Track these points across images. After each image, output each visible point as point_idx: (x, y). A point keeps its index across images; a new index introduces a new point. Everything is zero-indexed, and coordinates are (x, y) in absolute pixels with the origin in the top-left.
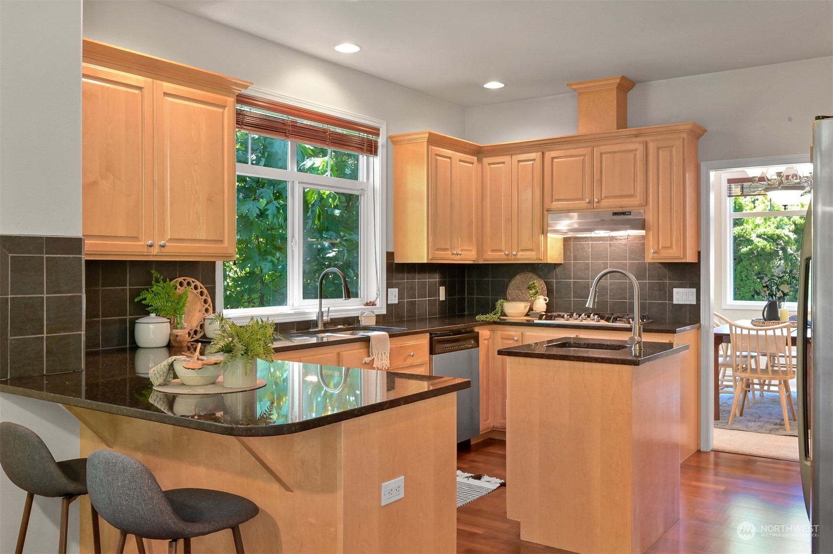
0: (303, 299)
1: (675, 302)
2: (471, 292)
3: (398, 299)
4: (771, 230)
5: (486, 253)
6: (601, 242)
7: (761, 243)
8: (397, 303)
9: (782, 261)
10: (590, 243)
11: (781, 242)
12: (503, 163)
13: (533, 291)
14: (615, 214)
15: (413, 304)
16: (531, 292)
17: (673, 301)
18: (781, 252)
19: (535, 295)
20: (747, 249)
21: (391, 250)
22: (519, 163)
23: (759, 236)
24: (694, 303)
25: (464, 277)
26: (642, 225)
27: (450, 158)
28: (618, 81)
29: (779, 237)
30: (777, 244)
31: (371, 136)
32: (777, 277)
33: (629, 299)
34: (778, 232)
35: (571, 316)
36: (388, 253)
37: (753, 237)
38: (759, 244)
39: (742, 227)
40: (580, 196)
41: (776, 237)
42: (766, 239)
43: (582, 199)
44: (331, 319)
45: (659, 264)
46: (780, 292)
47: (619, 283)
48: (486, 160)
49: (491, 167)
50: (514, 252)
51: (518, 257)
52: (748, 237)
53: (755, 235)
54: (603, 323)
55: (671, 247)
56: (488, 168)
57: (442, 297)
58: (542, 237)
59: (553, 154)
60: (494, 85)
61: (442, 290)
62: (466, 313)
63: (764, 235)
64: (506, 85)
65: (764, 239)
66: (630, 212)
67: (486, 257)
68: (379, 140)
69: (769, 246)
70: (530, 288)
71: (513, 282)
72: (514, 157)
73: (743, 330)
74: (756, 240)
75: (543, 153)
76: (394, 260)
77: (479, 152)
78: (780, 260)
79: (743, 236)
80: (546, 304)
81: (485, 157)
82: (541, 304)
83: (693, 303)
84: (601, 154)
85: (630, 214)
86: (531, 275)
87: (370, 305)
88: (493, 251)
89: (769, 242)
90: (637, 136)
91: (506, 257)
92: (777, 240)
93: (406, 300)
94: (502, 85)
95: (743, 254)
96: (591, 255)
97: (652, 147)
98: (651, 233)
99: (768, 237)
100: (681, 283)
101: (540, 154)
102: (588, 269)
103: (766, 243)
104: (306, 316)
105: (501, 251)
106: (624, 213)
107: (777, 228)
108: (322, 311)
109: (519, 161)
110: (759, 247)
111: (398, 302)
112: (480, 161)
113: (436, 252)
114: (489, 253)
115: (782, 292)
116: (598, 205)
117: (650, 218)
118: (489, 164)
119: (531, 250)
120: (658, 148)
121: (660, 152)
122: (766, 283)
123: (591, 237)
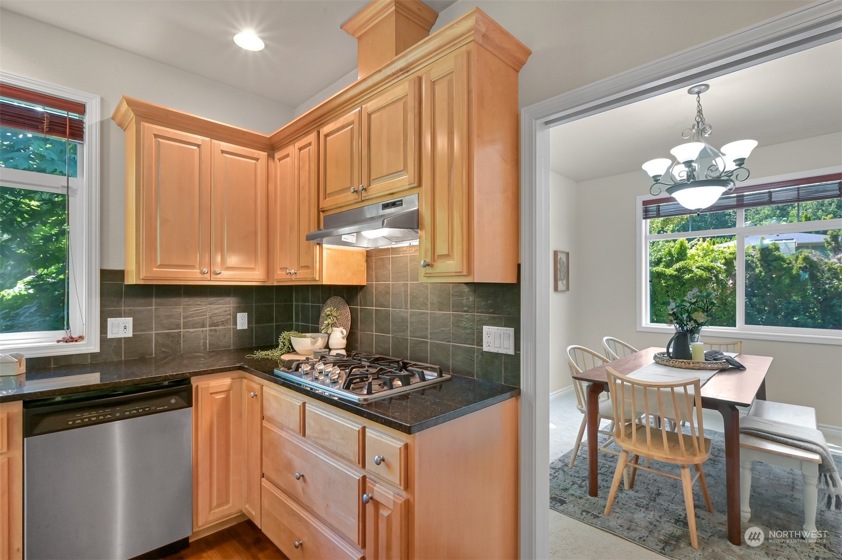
1: (485, 348)
3: (133, 332)
4: (706, 263)
5: (276, 271)
7: (699, 272)
8: (131, 336)
9: (715, 284)
10: (391, 256)
11: (715, 271)
12: (289, 155)
14: (385, 206)
15: (173, 336)
17: (482, 346)
18: (714, 278)
20: (689, 276)
21: (110, 267)
22: (299, 150)
23: (698, 268)
24: (511, 352)
25: (292, 301)
27: (198, 146)
29: (713, 268)
30: (711, 273)
31: (66, 113)
32: (689, 303)
34: (712, 264)
36: (104, 271)
37: (694, 268)
38: (698, 273)
39: (686, 262)
40: (349, 185)
41: (710, 268)
42: (703, 270)
43: (350, 188)
46: (692, 322)
48: (277, 156)
49: (280, 163)
50: (293, 270)
52: (690, 268)
53: (695, 267)
55: (449, 255)
56: (278, 167)
57: (242, 326)
59: (326, 129)
61: (242, 315)
63: (702, 267)
65: (701, 269)
66: (401, 201)
67: (276, 276)
68: (85, 121)
69: (705, 274)
71: (325, 308)
72: (296, 145)
74: (695, 270)
75: (318, 132)
76: (124, 281)
77: (273, 147)
78: (713, 283)
79: (686, 268)
80: (344, 338)
81: (276, 151)
83: (509, 353)
84: (369, 115)
85: (401, 205)
86: (339, 299)
87: (70, 342)
88: (282, 269)
89: (705, 271)
91: (289, 277)
92: (711, 270)
93: (154, 332)
95: (685, 280)
96: (392, 273)
99: (704, 268)
100: (494, 318)
101: (315, 133)
102: (389, 294)
103: (703, 272)
105: (286, 269)
106: (394, 204)
107: (712, 262)
110: (697, 275)
111: (133, 335)
112: (271, 156)
113: (156, 269)
114: (278, 273)
115: (695, 321)
116: (366, 194)
118: (279, 160)
119: (308, 267)
121: (437, 89)
122: (673, 310)
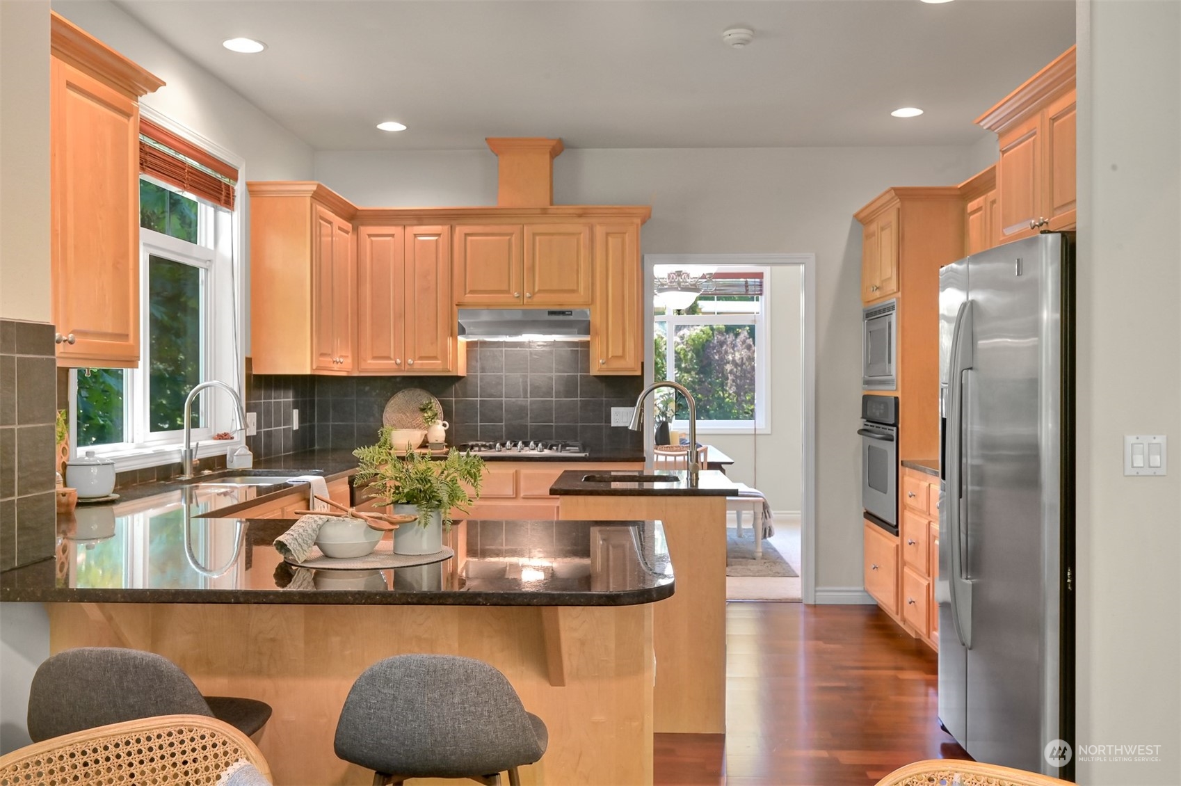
0: (151, 431)
1: (613, 424)
2: (323, 417)
3: (257, 429)
5: (365, 360)
6: (518, 349)
8: (255, 434)
10: (504, 349)
12: (392, 235)
13: (430, 414)
14: (552, 313)
15: (269, 434)
16: (426, 415)
17: (610, 423)
19: (432, 419)
21: (249, 356)
22: (415, 237)
25: (314, 396)
26: (586, 328)
27: (331, 223)
28: (553, 143)
31: (227, 179)
33: (556, 422)
35: (503, 445)
36: (247, 359)
40: (505, 287)
43: (508, 292)
44: (199, 460)
45: (595, 378)
47: (542, 401)
48: (365, 230)
49: (372, 241)
50: (410, 360)
51: (415, 367)
54: (547, 452)
55: (622, 357)
56: (367, 243)
57: (296, 426)
58: (450, 341)
59: (468, 229)
60: (392, 126)
61: (296, 413)
62: (316, 447)
64: (408, 128)
66: (571, 312)
67: (363, 366)
68: (236, 187)
70: (425, 409)
71: (392, 402)
72: (408, 229)
73: (659, 456)
75: (451, 227)
76: (258, 371)
77: (354, 217)
80: (446, 431)
81: (362, 225)
82: (438, 431)
83: (634, 427)
84: (534, 235)
85: (571, 314)
86: (418, 391)
87: (226, 439)
88: (375, 358)
90: (580, 216)
91: (396, 367)
93: (263, 430)
94: (403, 128)
96: (505, 365)
97: (600, 231)
98: (597, 340)
100: (621, 401)
101: (449, 226)
102: (502, 384)
104: (167, 457)
105: (388, 358)
106: (563, 313)
108: (191, 447)
109: (416, 235)
111: (257, 433)
112: (356, 229)
113: (320, 359)
114: (369, 362)
116: (530, 300)
117: (596, 319)
118: (370, 236)
119: (435, 358)
120: (607, 234)
121: (610, 239)
123: (505, 342)
